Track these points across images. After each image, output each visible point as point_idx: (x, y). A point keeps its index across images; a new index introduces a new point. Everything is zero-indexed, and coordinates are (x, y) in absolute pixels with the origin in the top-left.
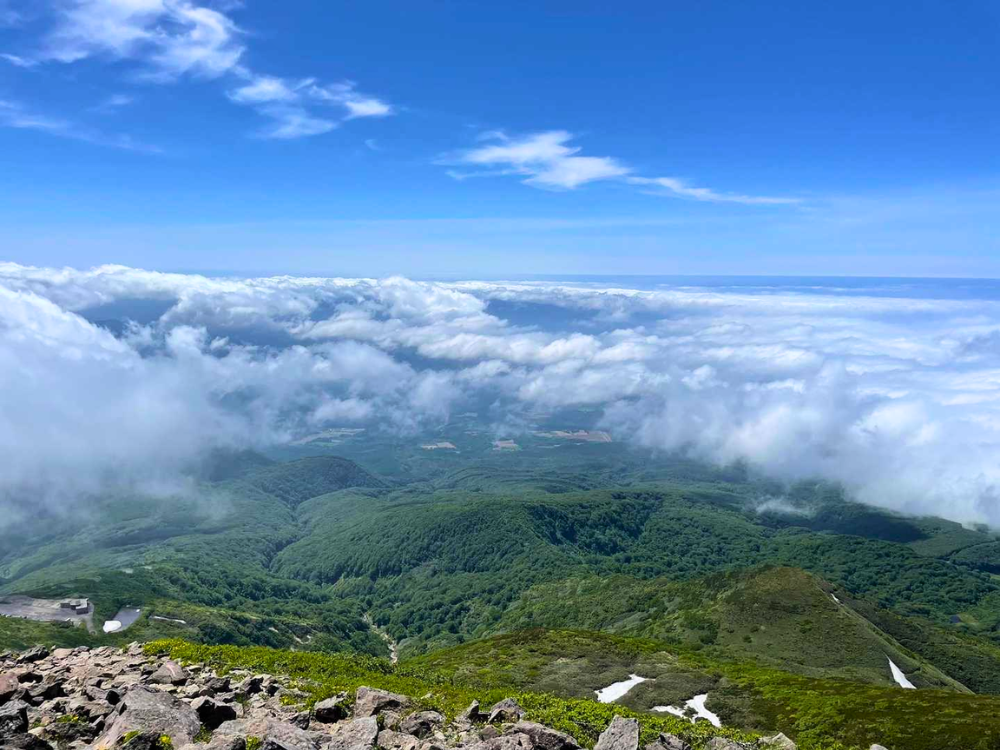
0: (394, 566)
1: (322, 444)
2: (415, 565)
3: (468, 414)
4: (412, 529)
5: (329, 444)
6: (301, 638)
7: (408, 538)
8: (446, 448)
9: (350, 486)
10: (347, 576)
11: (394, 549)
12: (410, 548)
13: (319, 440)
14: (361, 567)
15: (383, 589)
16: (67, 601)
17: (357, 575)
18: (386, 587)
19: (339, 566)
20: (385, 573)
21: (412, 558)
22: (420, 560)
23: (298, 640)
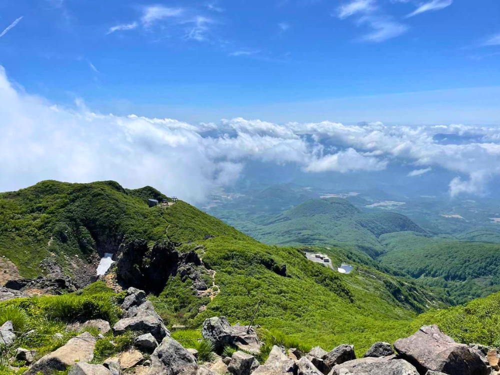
0: (461, 275)
1: (383, 208)
2: (476, 277)
3: (469, 201)
4: (471, 256)
5: (387, 209)
6: (430, 301)
7: (469, 261)
8: (458, 218)
9: (406, 230)
10: (427, 275)
11: (460, 266)
12: (472, 266)
13: (380, 206)
14: (436, 272)
15: (454, 286)
16: (318, 254)
17: (434, 276)
18: (456, 286)
19: (421, 269)
20: (453, 278)
21: (474, 272)
22: (480, 274)
23: (429, 302)
